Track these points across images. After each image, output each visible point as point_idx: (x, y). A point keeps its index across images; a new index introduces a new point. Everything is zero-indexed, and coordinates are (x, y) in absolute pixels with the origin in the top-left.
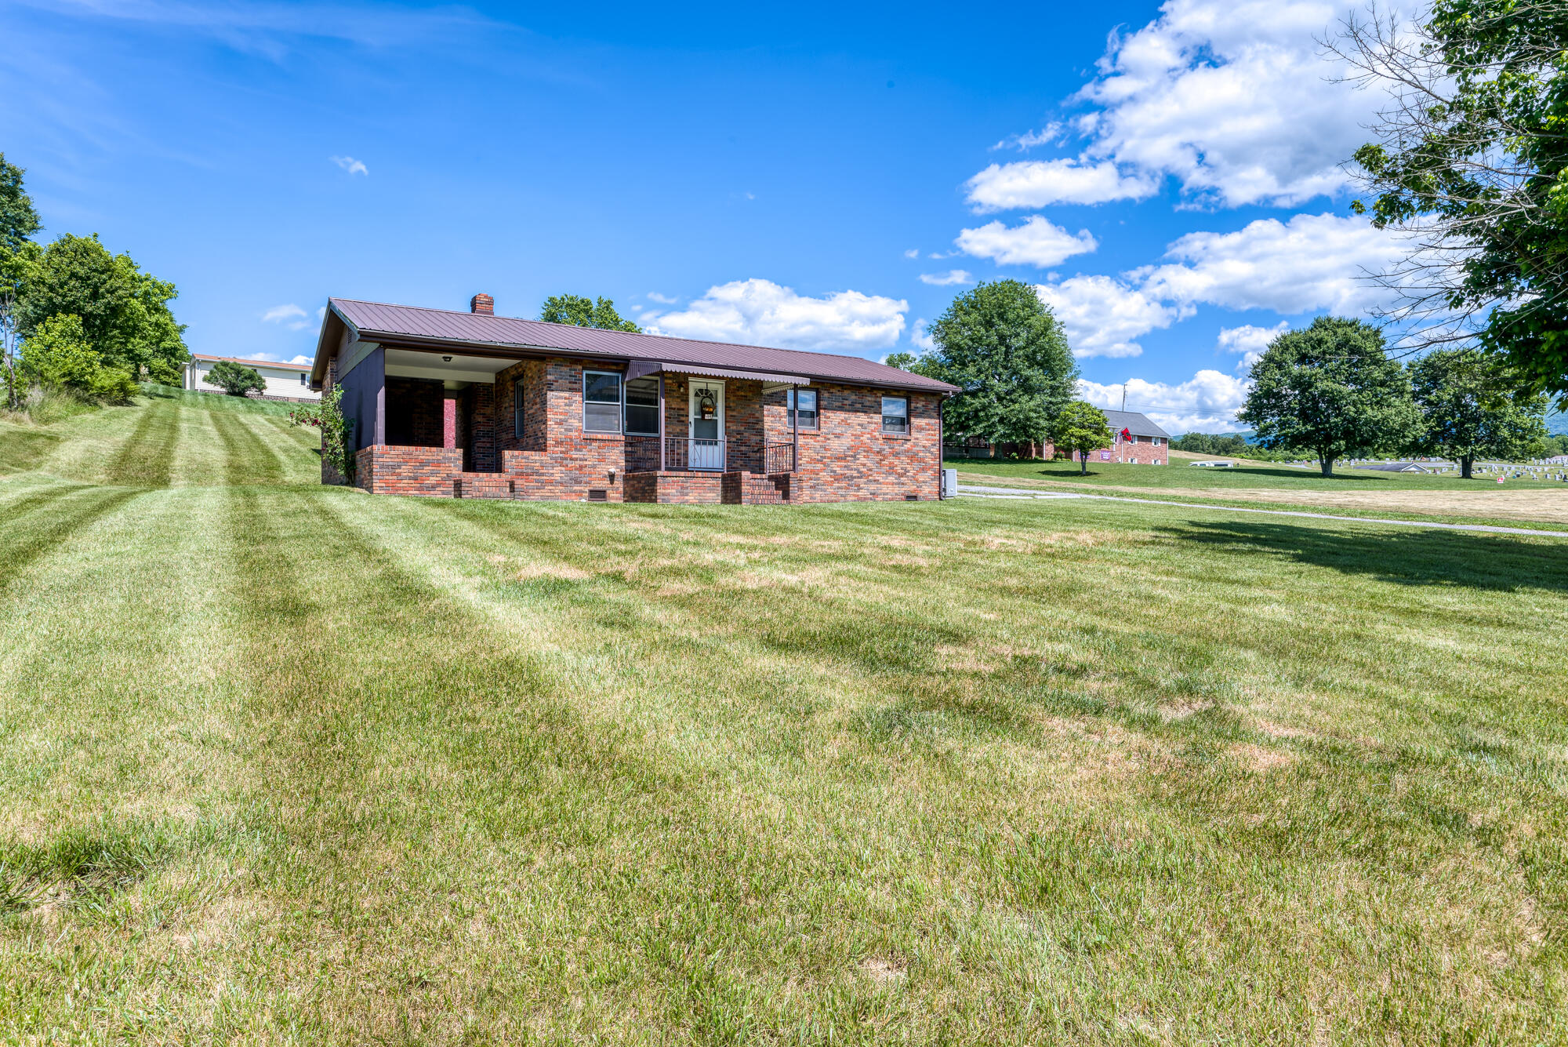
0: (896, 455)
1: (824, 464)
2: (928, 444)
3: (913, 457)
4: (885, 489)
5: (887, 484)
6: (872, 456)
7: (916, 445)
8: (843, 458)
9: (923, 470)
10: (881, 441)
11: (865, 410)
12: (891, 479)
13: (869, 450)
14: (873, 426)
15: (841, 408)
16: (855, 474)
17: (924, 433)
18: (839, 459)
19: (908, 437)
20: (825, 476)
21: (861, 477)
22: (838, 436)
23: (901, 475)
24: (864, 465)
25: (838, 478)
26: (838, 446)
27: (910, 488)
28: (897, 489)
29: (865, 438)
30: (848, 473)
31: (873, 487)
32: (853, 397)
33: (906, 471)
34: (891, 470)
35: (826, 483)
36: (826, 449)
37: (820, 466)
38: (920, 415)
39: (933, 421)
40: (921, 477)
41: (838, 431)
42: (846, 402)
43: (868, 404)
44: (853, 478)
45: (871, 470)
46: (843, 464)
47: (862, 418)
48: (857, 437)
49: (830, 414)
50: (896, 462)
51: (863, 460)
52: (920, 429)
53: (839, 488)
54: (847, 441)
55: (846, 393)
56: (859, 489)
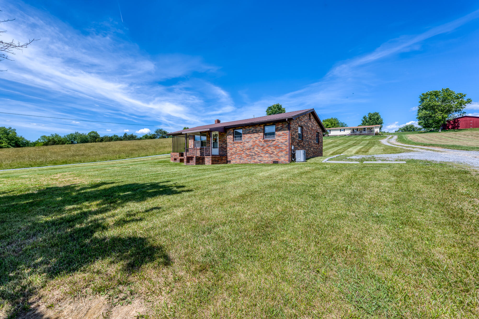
0: (269, 146)
1: (244, 151)
2: (283, 141)
3: (276, 147)
4: (264, 159)
5: (265, 157)
6: (259, 148)
7: (277, 142)
8: (250, 149)
9: (281, 151)
10: (263, 142)
11: (257, 132)
12: (267, 155)
13: (258, 146)
14: (260, 137)
15: (249, 133)
16: (253, 154)
17: (281, 137)
18: (248, 149)
19: (274, 139)
20: (244, 155)
21: (256, 155)
22: (248, 142)
23: (272, 154)
24: (257, 151)
25: (248, 156)
26: (247, 145)
27: (275, 158)
28: (269, 159)
29: (257, 142)
30: (251, 154)
31: (260, 158)
32: (253, 129)
33: (273, 152)
34: (267, 152)
35: (244, 157)
36: (244, 147)
37: (242, 152)
38: (280, 130)
39: (286, 132)
40: (280, 154)
41: (248, 141)
42: (250, 131)
43: (258, 130)
44: (253, 155)
45: (259, 152)
46: (249, 151)
47: (256, 135)
48: (254, 142)
49: (245, 135)
50: (269, 149)
51: (256, 149)
52: (280, 136)
53: (248, 159)
54: (251, 143)
55: (250, 128)
56: (255, 159)
